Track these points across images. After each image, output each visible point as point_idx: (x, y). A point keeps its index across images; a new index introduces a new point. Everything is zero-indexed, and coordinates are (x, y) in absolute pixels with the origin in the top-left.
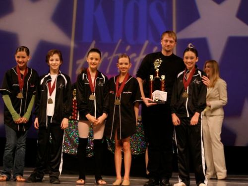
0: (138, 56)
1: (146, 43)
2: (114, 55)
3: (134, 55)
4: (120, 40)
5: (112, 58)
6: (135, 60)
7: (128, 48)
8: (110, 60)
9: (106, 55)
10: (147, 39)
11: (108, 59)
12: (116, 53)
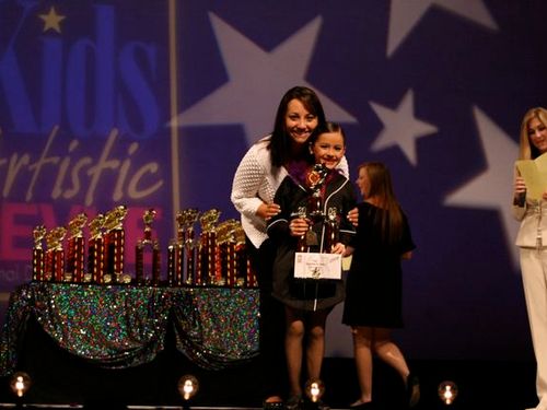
0: (95, 162)
1: (114, 134)
2: (43, 161)
3: (87, 160)
4: (57, 128)
5: (38, 166)
6: (90, 172)
7: (74, 145)
8: (34, 170)
9: (26, 159)
10: (115, 126)
11: (31, 168)
12: (47, 157)
